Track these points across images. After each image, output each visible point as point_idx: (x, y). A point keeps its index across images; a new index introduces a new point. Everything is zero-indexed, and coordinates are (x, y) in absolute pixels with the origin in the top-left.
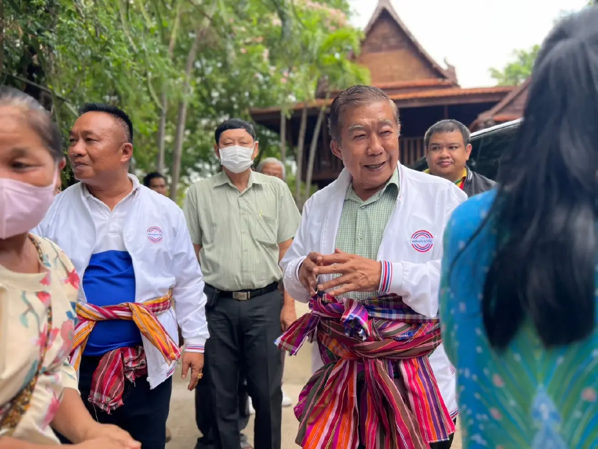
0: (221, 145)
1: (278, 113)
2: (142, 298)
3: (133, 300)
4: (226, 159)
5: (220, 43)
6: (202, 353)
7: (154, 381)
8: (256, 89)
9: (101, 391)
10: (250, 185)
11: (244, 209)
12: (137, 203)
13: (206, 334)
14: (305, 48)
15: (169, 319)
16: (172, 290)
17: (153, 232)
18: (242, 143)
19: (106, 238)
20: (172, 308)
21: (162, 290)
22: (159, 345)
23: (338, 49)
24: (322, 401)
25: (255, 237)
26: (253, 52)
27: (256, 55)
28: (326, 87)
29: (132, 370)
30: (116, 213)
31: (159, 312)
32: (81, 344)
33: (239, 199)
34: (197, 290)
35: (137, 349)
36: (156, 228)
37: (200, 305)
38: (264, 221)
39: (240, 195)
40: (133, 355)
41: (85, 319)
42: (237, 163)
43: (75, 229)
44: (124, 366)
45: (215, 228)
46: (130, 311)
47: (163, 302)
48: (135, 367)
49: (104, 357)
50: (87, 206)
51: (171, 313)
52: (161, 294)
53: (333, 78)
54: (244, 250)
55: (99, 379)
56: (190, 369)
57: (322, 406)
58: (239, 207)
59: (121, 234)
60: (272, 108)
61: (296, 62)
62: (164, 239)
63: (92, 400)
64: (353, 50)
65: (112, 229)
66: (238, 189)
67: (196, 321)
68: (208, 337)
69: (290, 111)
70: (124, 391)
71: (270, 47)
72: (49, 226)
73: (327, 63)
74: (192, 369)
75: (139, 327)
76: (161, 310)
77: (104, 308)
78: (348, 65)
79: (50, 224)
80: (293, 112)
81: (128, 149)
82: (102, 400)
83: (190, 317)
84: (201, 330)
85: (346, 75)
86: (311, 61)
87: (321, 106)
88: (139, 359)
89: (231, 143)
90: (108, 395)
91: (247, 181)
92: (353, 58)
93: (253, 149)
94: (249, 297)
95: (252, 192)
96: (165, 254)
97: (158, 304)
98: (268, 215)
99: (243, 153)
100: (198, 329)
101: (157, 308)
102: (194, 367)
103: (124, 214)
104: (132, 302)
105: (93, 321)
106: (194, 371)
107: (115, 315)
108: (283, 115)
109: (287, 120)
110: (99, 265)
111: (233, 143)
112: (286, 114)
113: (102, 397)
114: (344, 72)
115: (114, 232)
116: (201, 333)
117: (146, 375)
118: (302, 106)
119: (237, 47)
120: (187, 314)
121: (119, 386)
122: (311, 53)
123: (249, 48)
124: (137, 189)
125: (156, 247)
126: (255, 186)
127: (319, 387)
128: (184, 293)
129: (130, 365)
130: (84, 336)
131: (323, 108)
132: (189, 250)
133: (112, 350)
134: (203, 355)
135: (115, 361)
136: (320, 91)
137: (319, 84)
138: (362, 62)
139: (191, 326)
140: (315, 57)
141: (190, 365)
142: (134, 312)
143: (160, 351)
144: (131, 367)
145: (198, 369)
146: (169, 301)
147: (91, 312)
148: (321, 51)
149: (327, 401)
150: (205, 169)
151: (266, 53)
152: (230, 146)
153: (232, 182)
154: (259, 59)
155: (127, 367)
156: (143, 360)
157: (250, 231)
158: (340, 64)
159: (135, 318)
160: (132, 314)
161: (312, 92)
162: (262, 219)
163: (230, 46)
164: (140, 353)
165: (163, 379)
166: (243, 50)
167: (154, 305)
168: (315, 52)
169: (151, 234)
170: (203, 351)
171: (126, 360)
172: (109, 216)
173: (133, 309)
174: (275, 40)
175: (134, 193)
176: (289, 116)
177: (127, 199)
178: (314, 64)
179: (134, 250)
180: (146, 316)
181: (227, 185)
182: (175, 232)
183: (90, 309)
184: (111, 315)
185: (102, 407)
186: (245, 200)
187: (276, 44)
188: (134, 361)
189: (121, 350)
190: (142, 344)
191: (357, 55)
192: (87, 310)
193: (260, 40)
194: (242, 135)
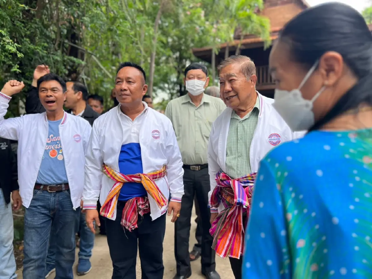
0: (187, 78)
1: (210, 51)
2: (147, 171)
3: (142, 172)
4: (189, 87)
5: (175, 9)
6: (180, 203)
7: (154, 216)
8: (197, 37)
9: (126, 219)
10: (202, 103)
11: (197, 117)
12: (146, 117)
13: (182, 192)
14: (227, 8)
15: (163, 183)
16: (165, 166)
17: (155, 133)
18: (199, 78)
19: (130, 136)
20: (165, 177)
21: (158, 166)
22: (155, 198)
23: (249, 7)
24: (225, 227)
25: (203, 134)
26: (195, 13)
27: (196, 15)
28: (241, 32)
29: (142, 210)
30: (135, 122)
31: (157, 179)
32: (116, 194)
33: (195, 111)
34: (178, 167)
35: (145, 198)
36: (156, 131)
37: (179, 176)
38: (209, 125)
39: (197, 108)
40: (142, 201)
41: (118, 182)
42: (195, 90)
43: (113, 131)
44: (137, 207)
45: (180, 128)
46: (140, 178)
47: (159, 174)
48: (143, 208)
49: (128, 202)
50: (120, 119)
51: (165, 180)
52: (158, 169)
53: (246, 26)
54: (196, 141)
55: (126, 212)
56: (172, 211)
57: (225, 230)
58: (195, 116)
59: (138, 135)
60: (207, 48)
61: (221, 17)
62: (161, 137)
63: (122, 224)
64: (258, 7)
65: (133, 131)
66: (195, 106)
67: (177, 184)
68: (184, 194)
69: (218, 49)
70: (138, 220)
71: (205, 9)
72: (101, 130)
73: (241, 17)
74: (173, 211)
75: (144, 187)
76: (158, 178)
77: (127, 176)
78: (255, 17)
79: (102, 129)
80: (220, 50)
81: (145, 88)
82: (127, 224)
83: (173, 182)
84: (179, 190)
85: (253, 24)
86: (231, 17)
87: (237, 45)
88: (146, 203)
89: (192, 78)
90: (129, 221)
91: (201, 100)
92: (258, 12)
93: (205, 82)
94: (200, 169)
95: (203, 107)
96: (162, 144)
97: (156, 175)
98: (211, 121)
99: (199, 84)
100: (178, 189)
101: (155, 177)
102: (175, 210)
103: (140, 123)
104: (141, 173)
105: (122, 183)
106: (174, 212)
107: (133, 180)
108: (213, 52)
109: (216, 55)
110: (126, 151)
111: (194, 78)
112: (215, 51)
113: (126, 223)
114: (252, 22)
115: (134, 133)
116: (179, 191)
117: (150, 213)
118: (225, 45)
119: (184, 10)
120: (172, 180)
121: (135, 217)
122: (231, 11)
123: (192, 11)
124: (146, 109)
125: (156, 141)
126: (205, 104)
127: (223, 220)
128: (171, 168)
129: (140, 207)
130: (117, 191)
131: (239, 46)
132: (174, 143)
133: (131, 198)
134: (181, 204)
135: (133, 205)
136: (237, 34)
137: (236, 30)
138: (264, 14)
139: (175, 187)
140: (234, 14)
141: (173, 209)
142: (142, 179)
143: (155, 200)
144: (141, 208)
145: (176, 211)
146: (163, 173)
147: (120, 178)
148: (238, 9)
149: (227, 227)
150: (165, 87)
151: (202, 13)
152: (192, 79)
153: (192, 101)
154: (199, 18)
155: (139, 208)
156: (147, 204)
157: (201, 130)
158: (249, 18)
159: (143, 182)
160: (141, 180)
161: (232, 35)
162: (208, 123)
163: (180, 11)
164: (146, 200)
165: (159, 215)
166: (188, 13)
167: (154, 175)
168: (233, 10)
169: (154, 134)
170: (181, 202)
171: (138, 203)
172: (131, 124)
173: (142, 177)
174: (208, 4)
175: (145, 111)
176: (217, 53)
177: (142, 115)
178: (233, 18)
179: (145, 144)
180: (149, 182)
181: (189, 102)
182: (166, 134)
183: (121, 177)
184: (130, 180)
185: (127, 228)
186: (199, 112)
187: (209, 7)
188: (142, 205)
189: (136, 198)
190: (147, 196)
191: (261, 10)
192: (119, 177)
193: (199, 5)
194: (199, 73)
